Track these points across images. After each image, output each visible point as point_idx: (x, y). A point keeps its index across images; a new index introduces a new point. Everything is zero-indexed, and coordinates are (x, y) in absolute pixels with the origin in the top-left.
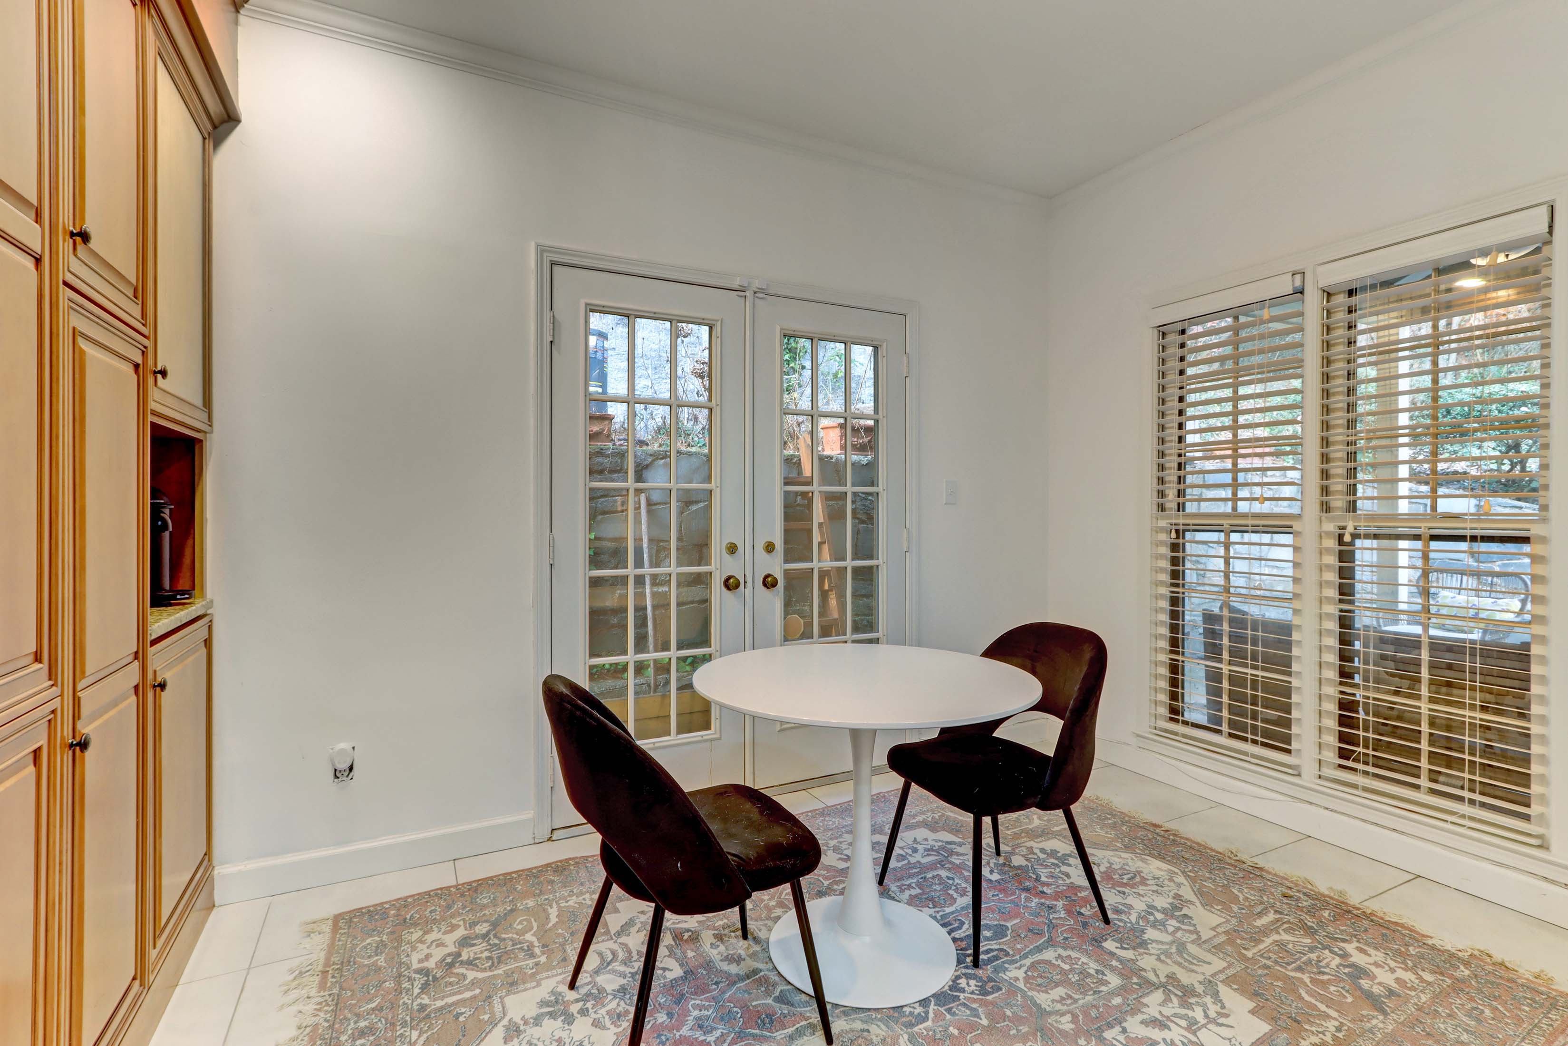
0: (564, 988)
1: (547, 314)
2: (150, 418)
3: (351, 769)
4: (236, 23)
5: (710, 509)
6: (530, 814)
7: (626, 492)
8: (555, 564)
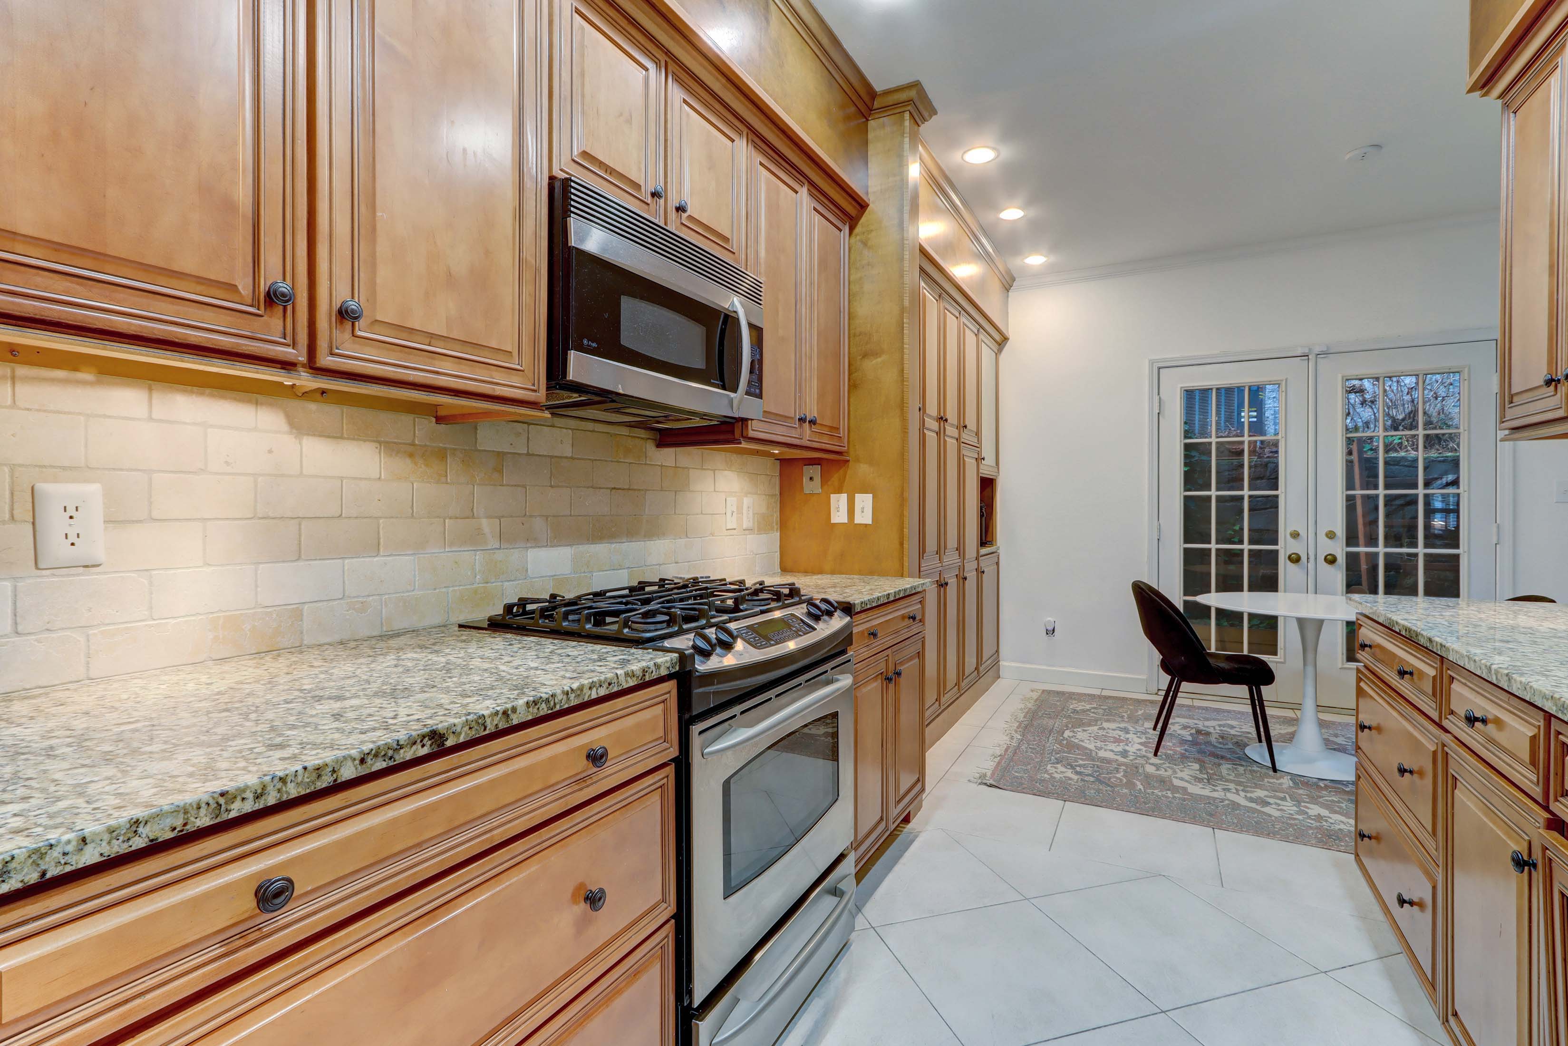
0: (1151, 755)
1: (1156, 398)
2: (980, 475)
3: (1054, 630)
4: (1008, 297)
5: (1277, 507)
6: (1144, 677)
7: (1209, 497)
8: (1161, 539)
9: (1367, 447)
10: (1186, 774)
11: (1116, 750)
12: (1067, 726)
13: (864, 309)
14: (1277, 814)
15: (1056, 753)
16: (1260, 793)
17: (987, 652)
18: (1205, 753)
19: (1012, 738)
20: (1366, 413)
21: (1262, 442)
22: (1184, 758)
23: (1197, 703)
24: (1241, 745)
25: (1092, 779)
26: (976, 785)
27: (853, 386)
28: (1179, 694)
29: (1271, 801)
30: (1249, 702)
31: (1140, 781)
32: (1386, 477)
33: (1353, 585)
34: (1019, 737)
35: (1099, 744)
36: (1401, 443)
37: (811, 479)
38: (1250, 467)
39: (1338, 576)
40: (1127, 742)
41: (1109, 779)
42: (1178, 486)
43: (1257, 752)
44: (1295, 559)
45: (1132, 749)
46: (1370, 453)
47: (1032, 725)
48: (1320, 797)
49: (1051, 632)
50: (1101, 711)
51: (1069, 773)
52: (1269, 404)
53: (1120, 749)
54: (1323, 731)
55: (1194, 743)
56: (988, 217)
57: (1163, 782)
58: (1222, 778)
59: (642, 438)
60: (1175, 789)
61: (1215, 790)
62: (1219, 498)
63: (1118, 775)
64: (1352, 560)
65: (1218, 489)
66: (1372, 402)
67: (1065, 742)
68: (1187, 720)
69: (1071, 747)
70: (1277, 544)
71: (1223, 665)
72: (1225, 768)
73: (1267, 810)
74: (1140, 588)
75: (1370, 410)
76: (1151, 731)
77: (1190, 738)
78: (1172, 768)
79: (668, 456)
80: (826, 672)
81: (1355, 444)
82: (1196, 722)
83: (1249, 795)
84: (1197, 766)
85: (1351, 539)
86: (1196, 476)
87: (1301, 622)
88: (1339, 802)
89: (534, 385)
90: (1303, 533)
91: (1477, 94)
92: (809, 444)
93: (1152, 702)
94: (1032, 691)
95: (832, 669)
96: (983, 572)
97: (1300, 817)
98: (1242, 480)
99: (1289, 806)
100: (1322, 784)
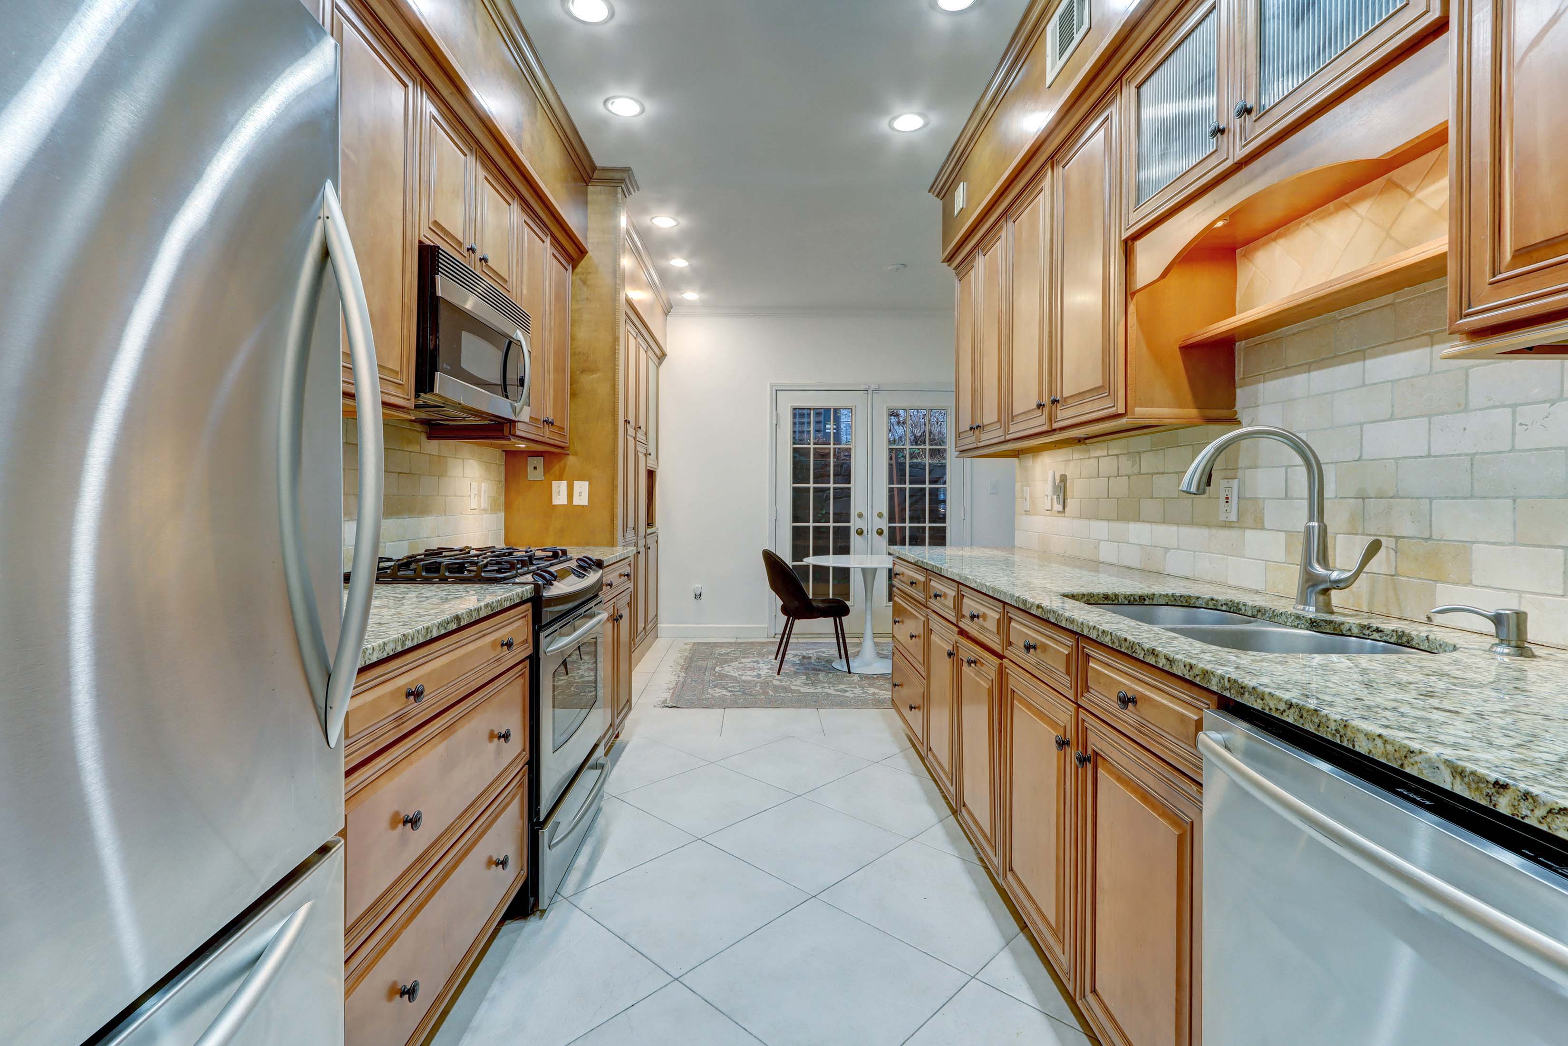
0: (776, 675)
1: (775, 413)
2: (648, 468)
3: (700, 595)
4: (666, 320)
5: (850, 496)
6: (766, 625)
8: (778, 520)
9: (901, 455)
10: (798, 682)
11: (752, 674)
12: (716, 664)
13: (583, 334)
14: (852, 695)
15: (713, 682)
16: (842, 686)
17: (651, 616)
18: (808, 669)
19: (679, 676)
20: (900, 430)
21: (839, 449)
22: (796, 673)
23: (801, 640)
24: (829, 661)
25: (740, 693)
26: (660, 709)
27: (573, 395)
28: (792, 636)
29: (849, 689)
30: (835, 636)
31: (771, 690)
32: (910, 476)
33: (892, 541)
34: (684, 675)
35: (741, 673)
36: (919, 453)
37: (535, 468)
38: (834, 466)
39: (883, 541)
40: (759, 668)
41: (751, 691)
42: (789, 480)
43: (840, 665)
44: (860, 532)
45: (763, 673)
46: (902, 459)
47: (691, 667)
48: (875, 683)
49: (698, 596)
50: (739, 653)
51: (724, 692)
52: (843, 419)
53: (755, 674)
54: (877, 648)
55: (801, 664)
56: (663, 263)
57: (785, 689)
58: (820, 681)
59: (418, 431)
60: (794, 691)
61: (816, 689)
62: (815, 490)
63: (756, 689)
64: (892, 530)
65: (814, 483)
66: (903, 423)
67: (717, 674)
68: (796, 652)
69: (722, 676)
70: (849, 522)
71: (820, 605)
72: (821, 676)
73: (847, 694)
74: (769, 554)
75: (902, 428)
76: (774, 661)
77: (799, 662)
78: (790, 680)
79: (434, 446)
80: (592, 608)
81: (894, 452)
82: (802, 652)
83: (836, 688)
84: (804, 677)
85: (891, 519)
86: (799, 472)
87: (864, 570)
88: (884, 684)
89: (408, 395)
90: (864, 514)
91: (946, 264)
92: (548, 441)
93: (772, 643)
94: (686, 644)
95: (595, 605)
96: (649, 548)
97: (864, 695)
98: (829, 476)
99: (858, 691)
100: (875, 676)
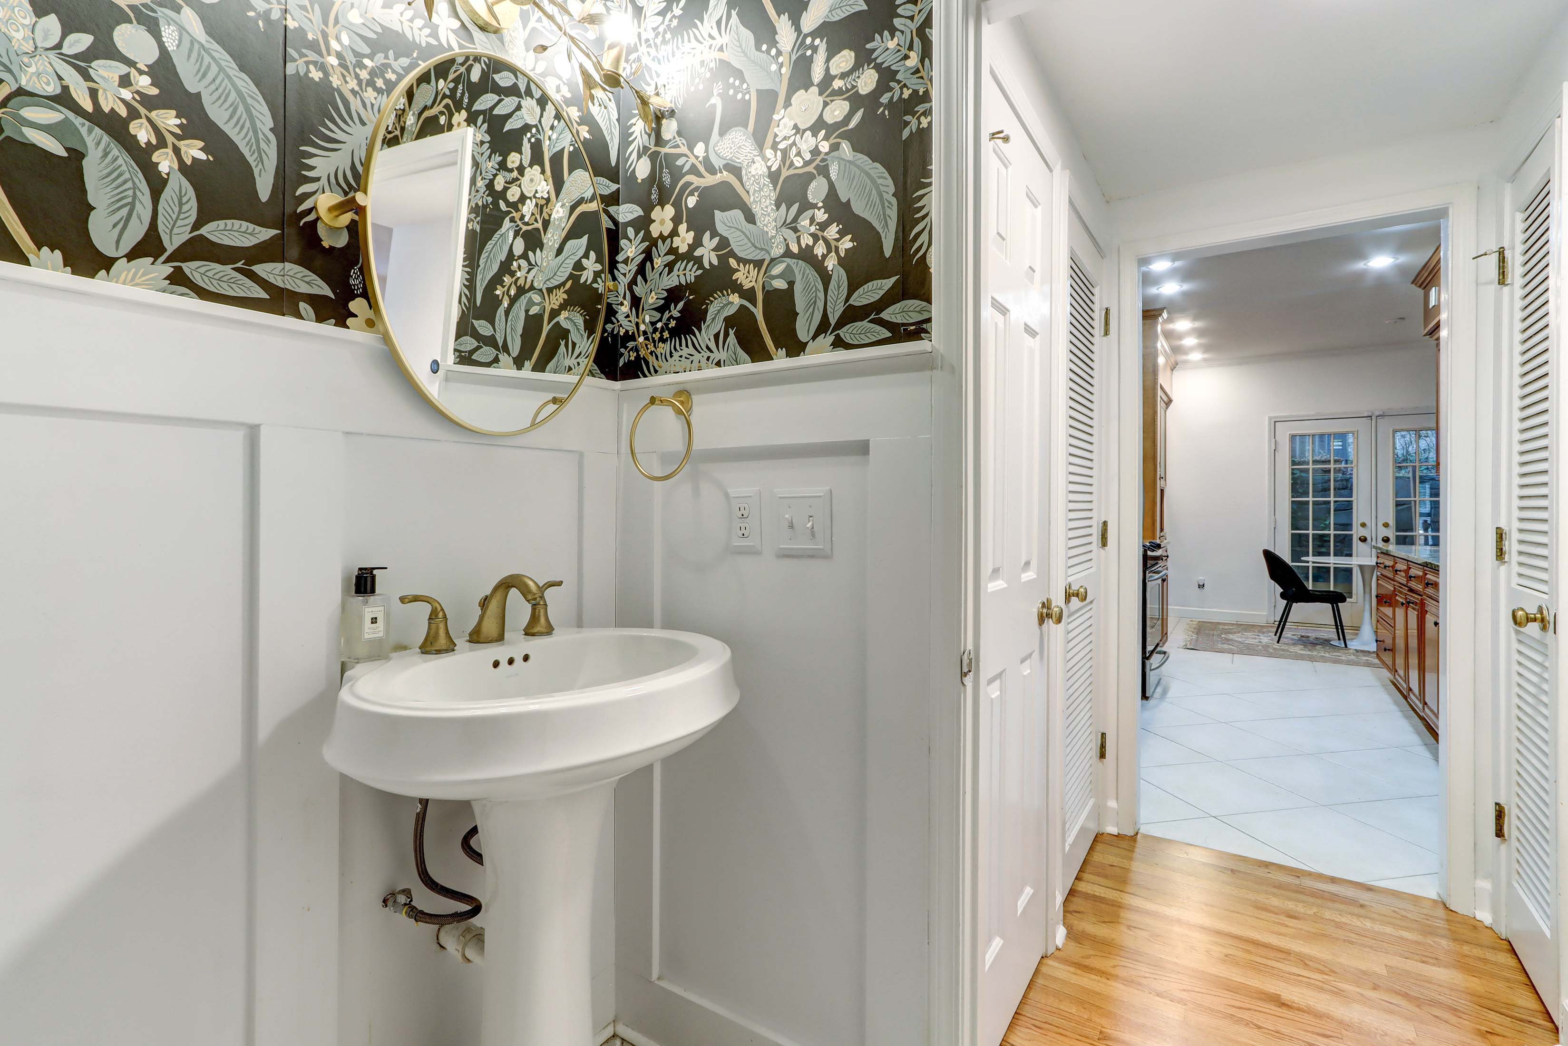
1: (1273, 441)
2: (1160, 488)
4: (1173, 374)
5: (1352, 508)
6: (1265, 614)
7: (1308, 502)
8: (1277, 528)
10: (1298, 648)
12: (1222, 633)
14: (1347, 659)
15: (1221, 641)
16: (1338, 654)
18: (1307, 642)
19: (1192, 636)
22: (1294, 642)
23: (1301, 628)
24: (1327, 640)
25: (1245, 649)
26: (1183, 649)
29: (1344, 655)
31: (1271, 650)
34: (1196, 636)
35: (1244, 639)
38: (1335, 482)
41: (1254, 649)
42: (1288, 494)
43: (1338, 643)
44: (1363, 540)
47: (1201, 633)
48: (1369, 655)
49: (1201, 586)
50: (1241, 629)
51: (1231, 647)
53: (1257, 641)
55: (1300, 640)
57: (1284, 650)
60: (1292, 652)
61: (1312, 652)
62: (1314, 503)
63: (1259, 648)
64: (1399, 538)
65: (1314, 497)
67: (1224, 638)
68: (1295, 633)
69: (1228, 640)
70: (1352, 530)
71: (1319, 594)
72: (1318, 647)
74: (1267, 553)
76: (1274, 636)
77: (1297, 639)
78: (1288, 647)
82: (1300, 633)
84: (1302, 647)
85: (1399, 528)
86: (1298, 487)
87: (1363, 568)
90: (1368, 524)
93: (1271, 627)
94: (1192, 621)
97: (1357, 660)
98: (1330, 490)
99: (1352, 657)
